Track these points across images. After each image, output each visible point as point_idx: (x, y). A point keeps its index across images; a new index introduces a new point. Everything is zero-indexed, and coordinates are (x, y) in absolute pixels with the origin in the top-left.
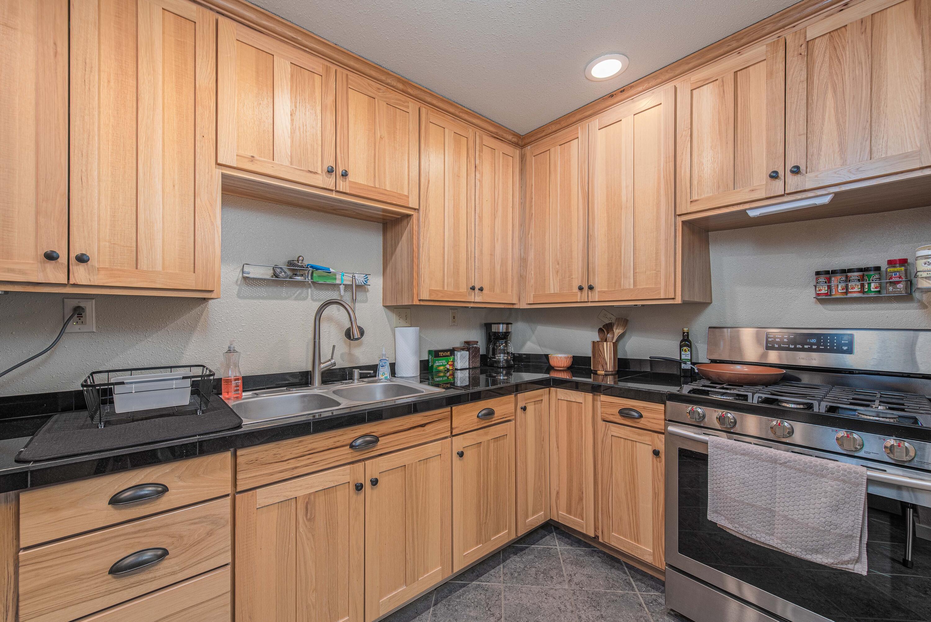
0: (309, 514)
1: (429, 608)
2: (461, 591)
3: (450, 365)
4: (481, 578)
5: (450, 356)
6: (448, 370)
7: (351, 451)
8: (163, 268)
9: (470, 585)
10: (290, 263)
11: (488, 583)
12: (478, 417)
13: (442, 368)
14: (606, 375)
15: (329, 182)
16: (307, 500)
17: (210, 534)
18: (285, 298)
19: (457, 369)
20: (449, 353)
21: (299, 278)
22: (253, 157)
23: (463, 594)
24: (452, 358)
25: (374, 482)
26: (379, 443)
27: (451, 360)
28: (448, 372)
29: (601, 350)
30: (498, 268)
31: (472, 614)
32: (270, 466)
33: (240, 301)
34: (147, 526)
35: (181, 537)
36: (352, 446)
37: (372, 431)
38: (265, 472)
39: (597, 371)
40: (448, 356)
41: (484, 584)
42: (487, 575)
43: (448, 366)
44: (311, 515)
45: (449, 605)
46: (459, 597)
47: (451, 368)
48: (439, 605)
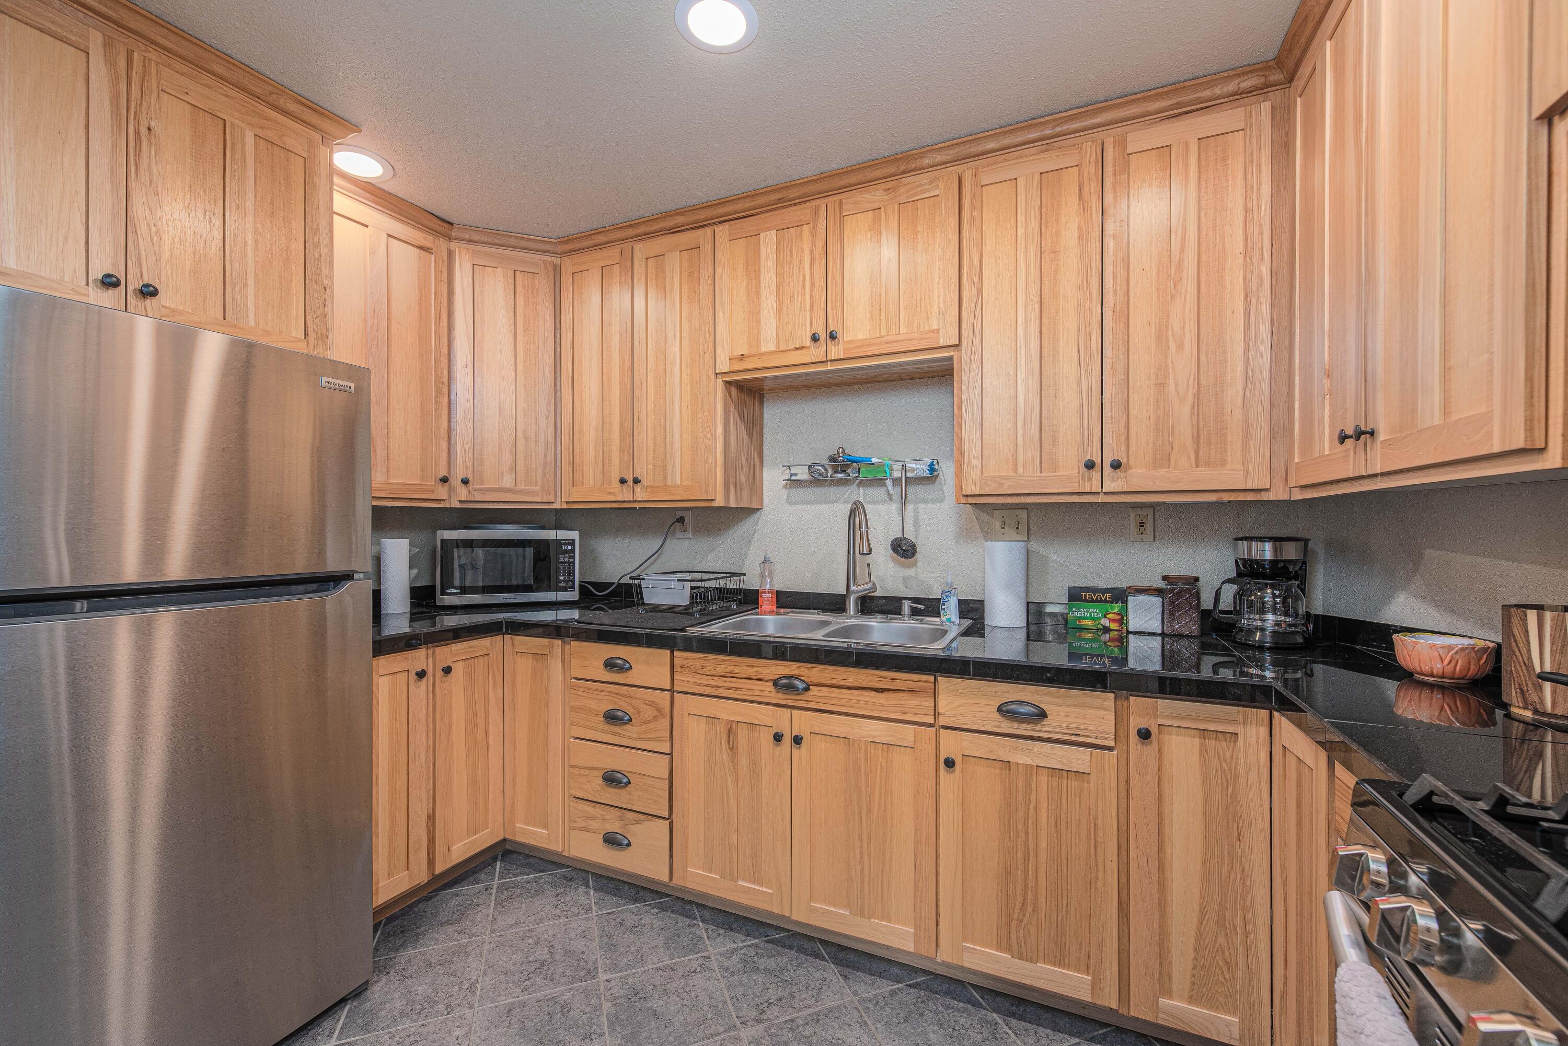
0: (731, 743)
1: (898, 982)
2: (961, 1004)
3: (1111, 620)
4: (1014, 1021)
5: (1112, 602)
6: (1106, 630)
7: (772, 689)
8: (681, 481)
9: (984, 1012)
10: (832, 459)
11: (1013, 1035)
12: (999, 710)
13: (1088, 623)
14: (1536, 726)
15: (816, 353)
16: (729, 726)
17: (655, 718)
18: (833, 502)
19: (1128, 632)
20: (1108, 596)
21: (840, 476)
22: (742, 355)
23: (959, 1010)
24: (1117, 607)
25: (797, 740)
26: (809, 693)
27: (1116, 611)
28: (1104, 633)
29: (1516, 634)
30: (1183, 411)
31: (932, 1036)
32: (698, 676)
33: (789, 507)
34: (621, 692)
35: (639, 712)
36: (775, 683)
37: (802, 673)
38: (694, 681)
39: (1510, 705)
40: (1106, 601)
41: (1006, 1029)
42: (1029, 1026)
43: (1106, 622)
44: (733, 743)
45: (923, 1002)
46: (947, 1007)
47: (1114, 626)
48: (912, 991)
